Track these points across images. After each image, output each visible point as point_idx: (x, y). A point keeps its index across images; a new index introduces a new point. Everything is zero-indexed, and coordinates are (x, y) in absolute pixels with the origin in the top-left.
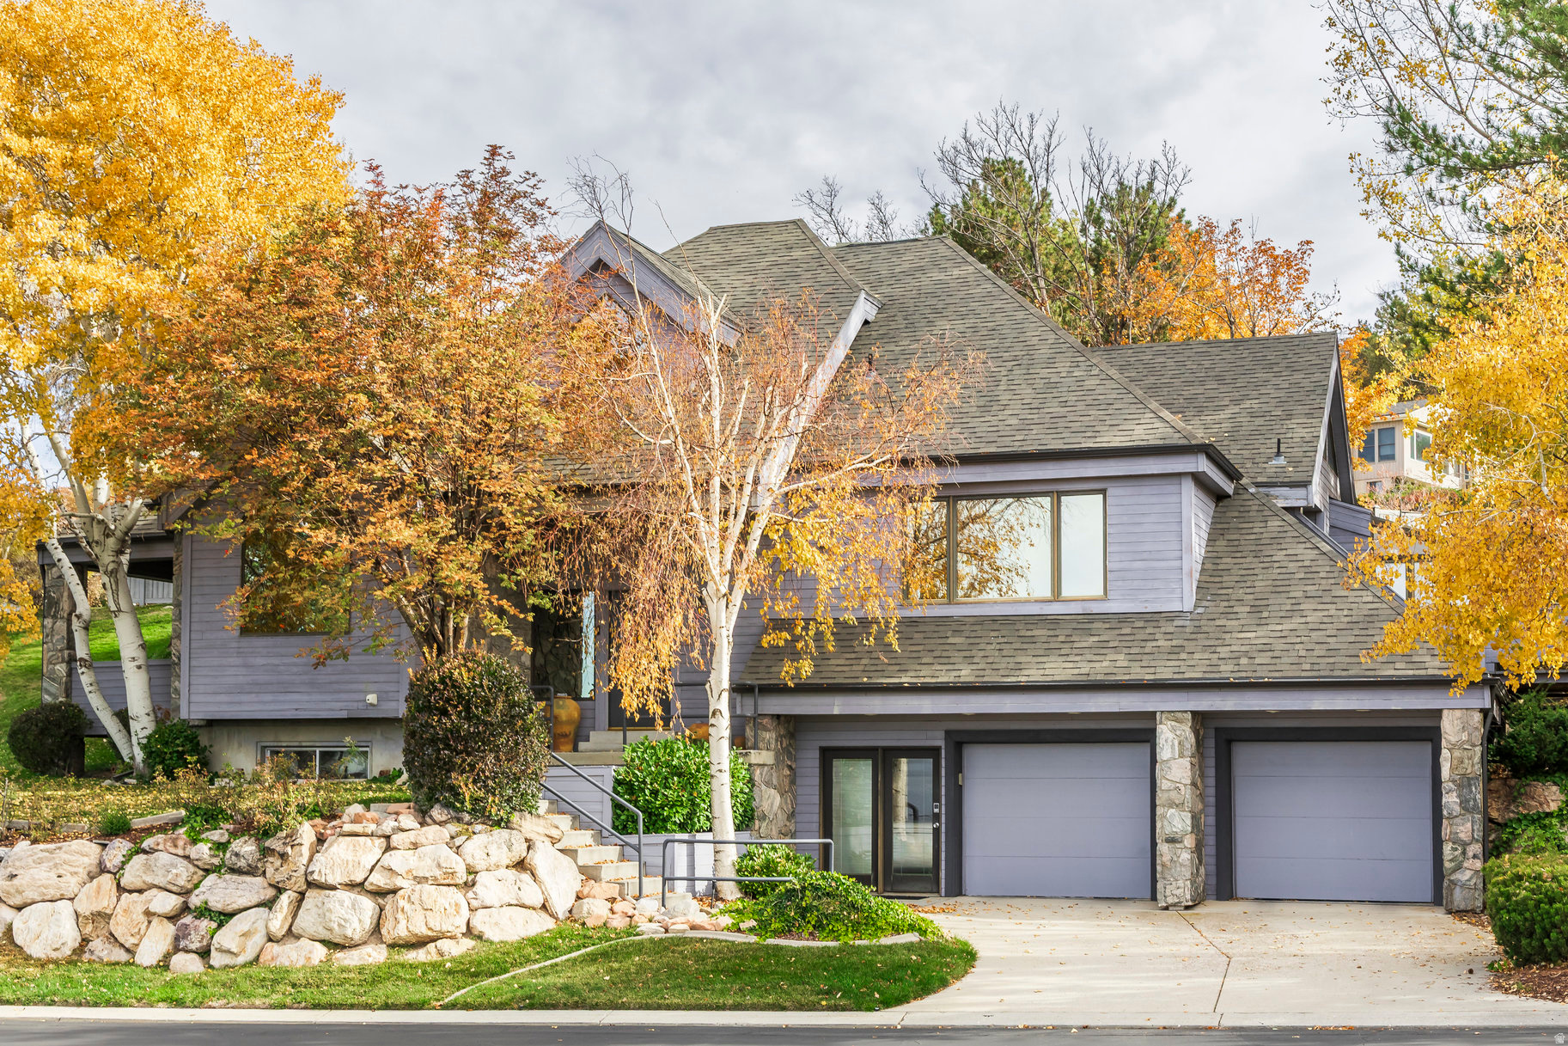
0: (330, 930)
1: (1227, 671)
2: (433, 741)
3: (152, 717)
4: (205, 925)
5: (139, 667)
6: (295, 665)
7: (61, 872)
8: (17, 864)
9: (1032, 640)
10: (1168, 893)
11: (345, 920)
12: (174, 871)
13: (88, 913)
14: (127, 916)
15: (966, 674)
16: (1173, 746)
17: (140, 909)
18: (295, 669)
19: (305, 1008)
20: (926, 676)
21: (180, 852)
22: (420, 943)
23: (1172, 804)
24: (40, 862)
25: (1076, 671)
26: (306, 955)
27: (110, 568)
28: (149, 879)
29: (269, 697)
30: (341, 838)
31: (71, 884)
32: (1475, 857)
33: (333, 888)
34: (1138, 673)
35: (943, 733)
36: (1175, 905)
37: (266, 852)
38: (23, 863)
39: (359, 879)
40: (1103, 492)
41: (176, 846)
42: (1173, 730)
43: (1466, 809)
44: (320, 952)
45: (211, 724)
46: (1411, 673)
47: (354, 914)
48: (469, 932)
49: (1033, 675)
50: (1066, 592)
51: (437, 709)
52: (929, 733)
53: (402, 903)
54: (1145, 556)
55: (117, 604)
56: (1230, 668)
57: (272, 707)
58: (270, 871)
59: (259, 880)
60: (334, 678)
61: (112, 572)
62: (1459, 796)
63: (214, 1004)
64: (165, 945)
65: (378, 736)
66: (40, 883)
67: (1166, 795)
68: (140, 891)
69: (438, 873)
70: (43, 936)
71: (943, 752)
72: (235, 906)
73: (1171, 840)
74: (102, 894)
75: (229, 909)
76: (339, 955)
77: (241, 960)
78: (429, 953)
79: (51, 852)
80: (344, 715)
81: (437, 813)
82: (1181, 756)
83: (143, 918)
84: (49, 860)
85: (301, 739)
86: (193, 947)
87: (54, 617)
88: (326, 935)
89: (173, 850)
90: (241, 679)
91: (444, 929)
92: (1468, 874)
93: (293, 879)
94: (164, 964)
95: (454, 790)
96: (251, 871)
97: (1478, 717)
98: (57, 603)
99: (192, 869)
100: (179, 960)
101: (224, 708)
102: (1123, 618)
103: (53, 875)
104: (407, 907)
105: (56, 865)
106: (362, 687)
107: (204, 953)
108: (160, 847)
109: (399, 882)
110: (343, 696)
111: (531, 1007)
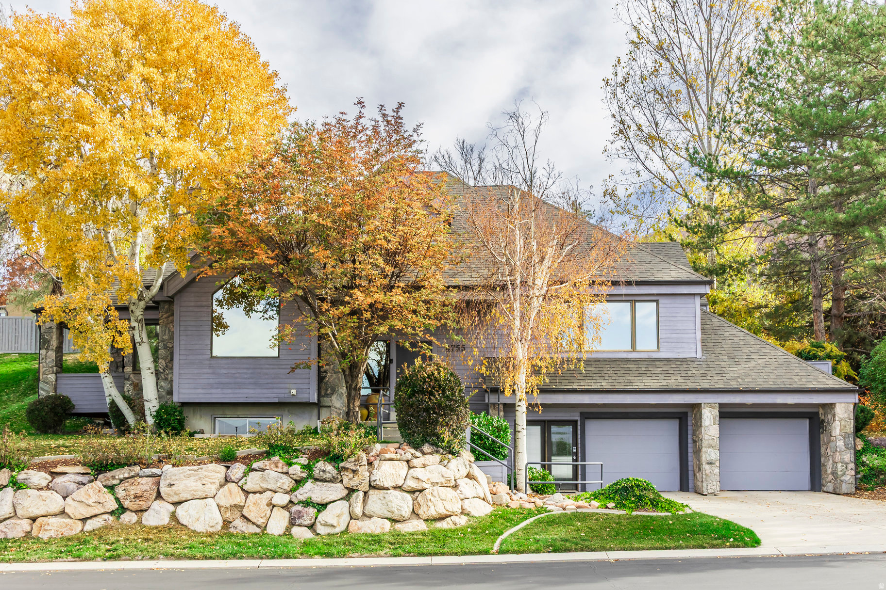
0: (393, 512)
1: (734, 385)
2: (427, 410)
3: (158, 401)
4: (312, 511)
5: (152, 373)
6: (246, 374)
7: (204, 482)
8: (173, 478)
9: (629, 369)
10: (709, 488)
11: (400, 507)
12: (281, 481)
13: (228, 505)
14: (256, 507)
15: (605, 385)
16: (710, 420)
17: (265, 502)
18: (245, 376)
19: (414, 556)
20: (585, 385)
21: (280, 470)
22: (442, 518)
23: (710, 446)
24: (189, 476)
25: (661, 384)
26: (378, 526)
27: (139, 318)
28: (265, 486)
29: (230, 391)
30: (384, 462)
31: (212, 489)
32: (852, 469)
33: (388, 489)
34: (691, 385)
35: (578, 414)
36: (711, 493)
37: (340, 470)
38: (177, 477)
39: (400, 485)
40: (657, 301)
41: (277, 467)
42: (710, 412)
43: (847, 448)
44: (388, 524)
45: (184, 404)
46: (822, 386)
47: (402, 503)
48: (463, 512)
49: (638, 385)
50: (638, 348)
51: (427, 392)
52: (572, 414)
53: (429, 497)
54: (678, 332)
55: (141, 338)
56: (735, 383)
57: (231, 396)
58: (345, 480)
59: (339, 485)
60: (269, 381)
61: (140, 320)
62: (844, 442)
63: (353, 555)
64: (285, 523)
65: (286, 412)
66: (191, 489)
67: (707, 442)
68: (261, 493)
69: (443, 480)
70: (202, 519)
71: (579, 423)
72: (328, 500)
73: (710, 463)
74: (232, 495)
75: (324, 502)
76: (398, 526)
77: (338, 530)
78: (448, 523)
79: (196, 471)
80: (276, 400)
81: (426, 448)
82: (714, 424)
83: (269, 509)
84: (194, 475)
85: (238, 413)
86: (306, 523)
87: (47, 349)
88: (389, 515)
89: (276, 469)
90: (211, 381)
91: (455, 510)
92: (849, 477)
93: (363, 484)
94: (287, 533)
95: (438, 436)
96: (333, 480)
97: (852, 407)
98: (49, 342)
99: (291, 480)
100: (295, 530)
101: (201, 396)
102: (669, 360)
103: (199, 484)
104: (432, 499)
105: (200, 478)
106: (288, 386)
107: (311, 527)
108: (267, 468)
109: (425, 485)
110: (276, 391)
111: (555, 551)
